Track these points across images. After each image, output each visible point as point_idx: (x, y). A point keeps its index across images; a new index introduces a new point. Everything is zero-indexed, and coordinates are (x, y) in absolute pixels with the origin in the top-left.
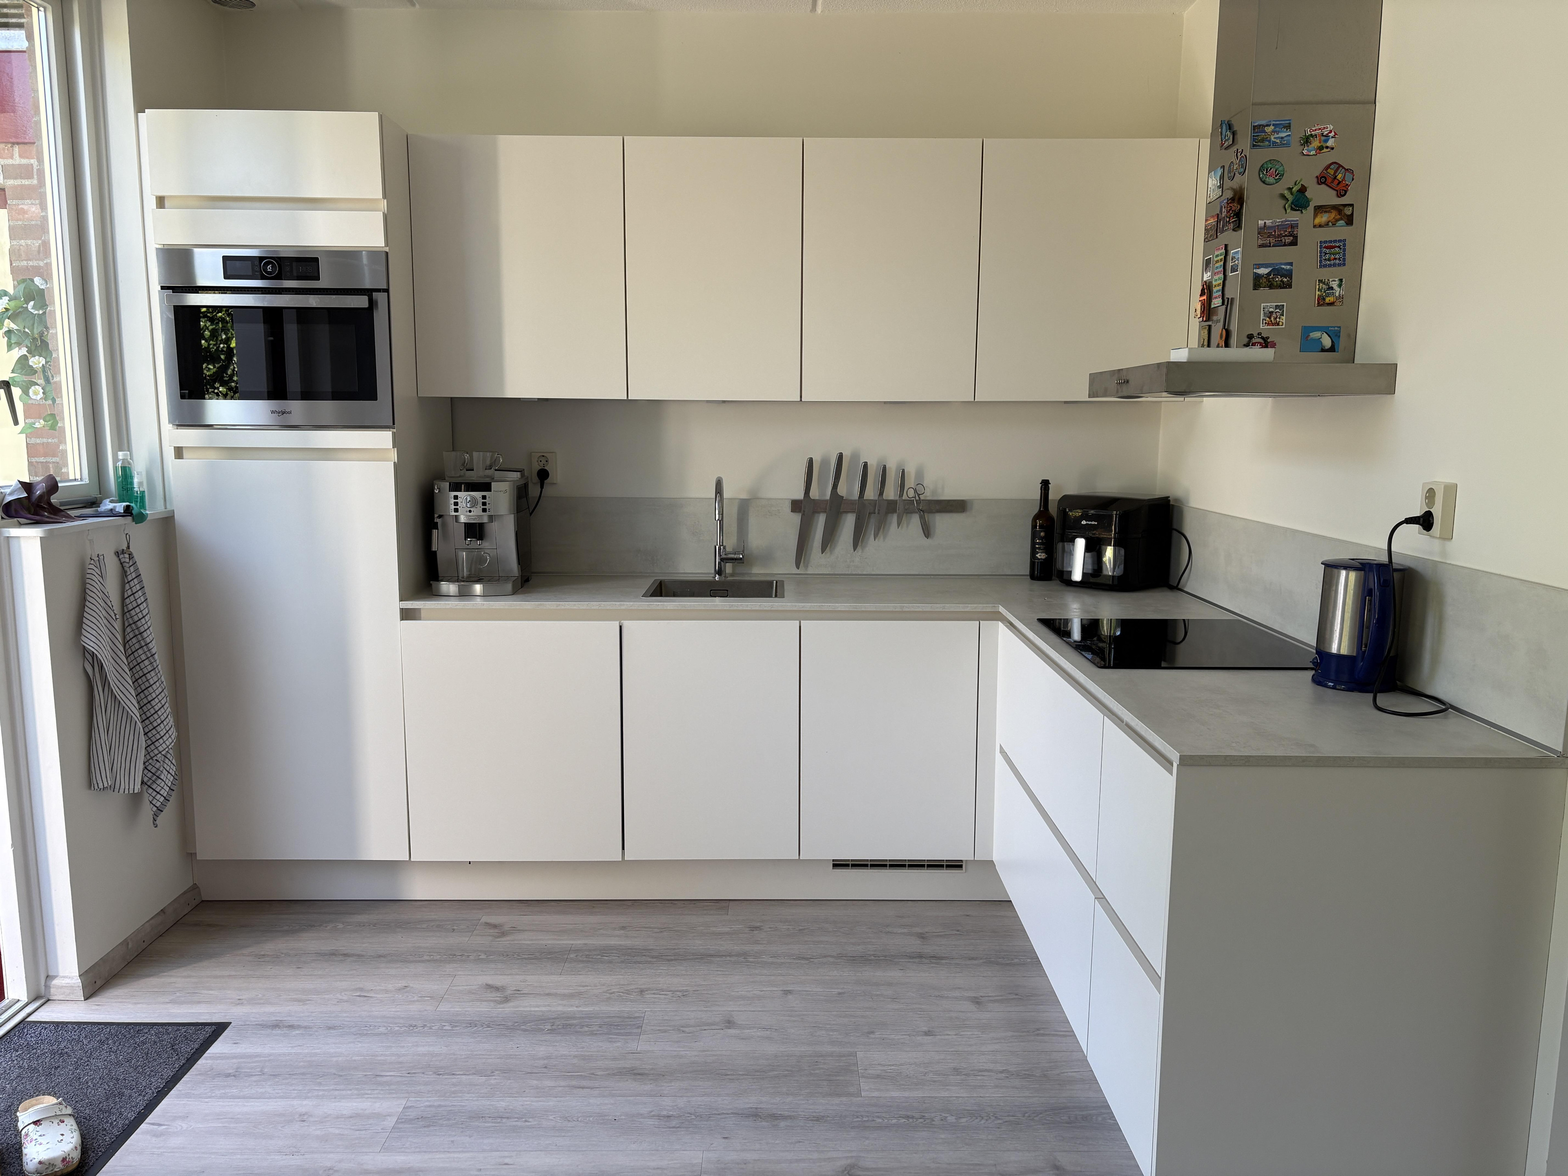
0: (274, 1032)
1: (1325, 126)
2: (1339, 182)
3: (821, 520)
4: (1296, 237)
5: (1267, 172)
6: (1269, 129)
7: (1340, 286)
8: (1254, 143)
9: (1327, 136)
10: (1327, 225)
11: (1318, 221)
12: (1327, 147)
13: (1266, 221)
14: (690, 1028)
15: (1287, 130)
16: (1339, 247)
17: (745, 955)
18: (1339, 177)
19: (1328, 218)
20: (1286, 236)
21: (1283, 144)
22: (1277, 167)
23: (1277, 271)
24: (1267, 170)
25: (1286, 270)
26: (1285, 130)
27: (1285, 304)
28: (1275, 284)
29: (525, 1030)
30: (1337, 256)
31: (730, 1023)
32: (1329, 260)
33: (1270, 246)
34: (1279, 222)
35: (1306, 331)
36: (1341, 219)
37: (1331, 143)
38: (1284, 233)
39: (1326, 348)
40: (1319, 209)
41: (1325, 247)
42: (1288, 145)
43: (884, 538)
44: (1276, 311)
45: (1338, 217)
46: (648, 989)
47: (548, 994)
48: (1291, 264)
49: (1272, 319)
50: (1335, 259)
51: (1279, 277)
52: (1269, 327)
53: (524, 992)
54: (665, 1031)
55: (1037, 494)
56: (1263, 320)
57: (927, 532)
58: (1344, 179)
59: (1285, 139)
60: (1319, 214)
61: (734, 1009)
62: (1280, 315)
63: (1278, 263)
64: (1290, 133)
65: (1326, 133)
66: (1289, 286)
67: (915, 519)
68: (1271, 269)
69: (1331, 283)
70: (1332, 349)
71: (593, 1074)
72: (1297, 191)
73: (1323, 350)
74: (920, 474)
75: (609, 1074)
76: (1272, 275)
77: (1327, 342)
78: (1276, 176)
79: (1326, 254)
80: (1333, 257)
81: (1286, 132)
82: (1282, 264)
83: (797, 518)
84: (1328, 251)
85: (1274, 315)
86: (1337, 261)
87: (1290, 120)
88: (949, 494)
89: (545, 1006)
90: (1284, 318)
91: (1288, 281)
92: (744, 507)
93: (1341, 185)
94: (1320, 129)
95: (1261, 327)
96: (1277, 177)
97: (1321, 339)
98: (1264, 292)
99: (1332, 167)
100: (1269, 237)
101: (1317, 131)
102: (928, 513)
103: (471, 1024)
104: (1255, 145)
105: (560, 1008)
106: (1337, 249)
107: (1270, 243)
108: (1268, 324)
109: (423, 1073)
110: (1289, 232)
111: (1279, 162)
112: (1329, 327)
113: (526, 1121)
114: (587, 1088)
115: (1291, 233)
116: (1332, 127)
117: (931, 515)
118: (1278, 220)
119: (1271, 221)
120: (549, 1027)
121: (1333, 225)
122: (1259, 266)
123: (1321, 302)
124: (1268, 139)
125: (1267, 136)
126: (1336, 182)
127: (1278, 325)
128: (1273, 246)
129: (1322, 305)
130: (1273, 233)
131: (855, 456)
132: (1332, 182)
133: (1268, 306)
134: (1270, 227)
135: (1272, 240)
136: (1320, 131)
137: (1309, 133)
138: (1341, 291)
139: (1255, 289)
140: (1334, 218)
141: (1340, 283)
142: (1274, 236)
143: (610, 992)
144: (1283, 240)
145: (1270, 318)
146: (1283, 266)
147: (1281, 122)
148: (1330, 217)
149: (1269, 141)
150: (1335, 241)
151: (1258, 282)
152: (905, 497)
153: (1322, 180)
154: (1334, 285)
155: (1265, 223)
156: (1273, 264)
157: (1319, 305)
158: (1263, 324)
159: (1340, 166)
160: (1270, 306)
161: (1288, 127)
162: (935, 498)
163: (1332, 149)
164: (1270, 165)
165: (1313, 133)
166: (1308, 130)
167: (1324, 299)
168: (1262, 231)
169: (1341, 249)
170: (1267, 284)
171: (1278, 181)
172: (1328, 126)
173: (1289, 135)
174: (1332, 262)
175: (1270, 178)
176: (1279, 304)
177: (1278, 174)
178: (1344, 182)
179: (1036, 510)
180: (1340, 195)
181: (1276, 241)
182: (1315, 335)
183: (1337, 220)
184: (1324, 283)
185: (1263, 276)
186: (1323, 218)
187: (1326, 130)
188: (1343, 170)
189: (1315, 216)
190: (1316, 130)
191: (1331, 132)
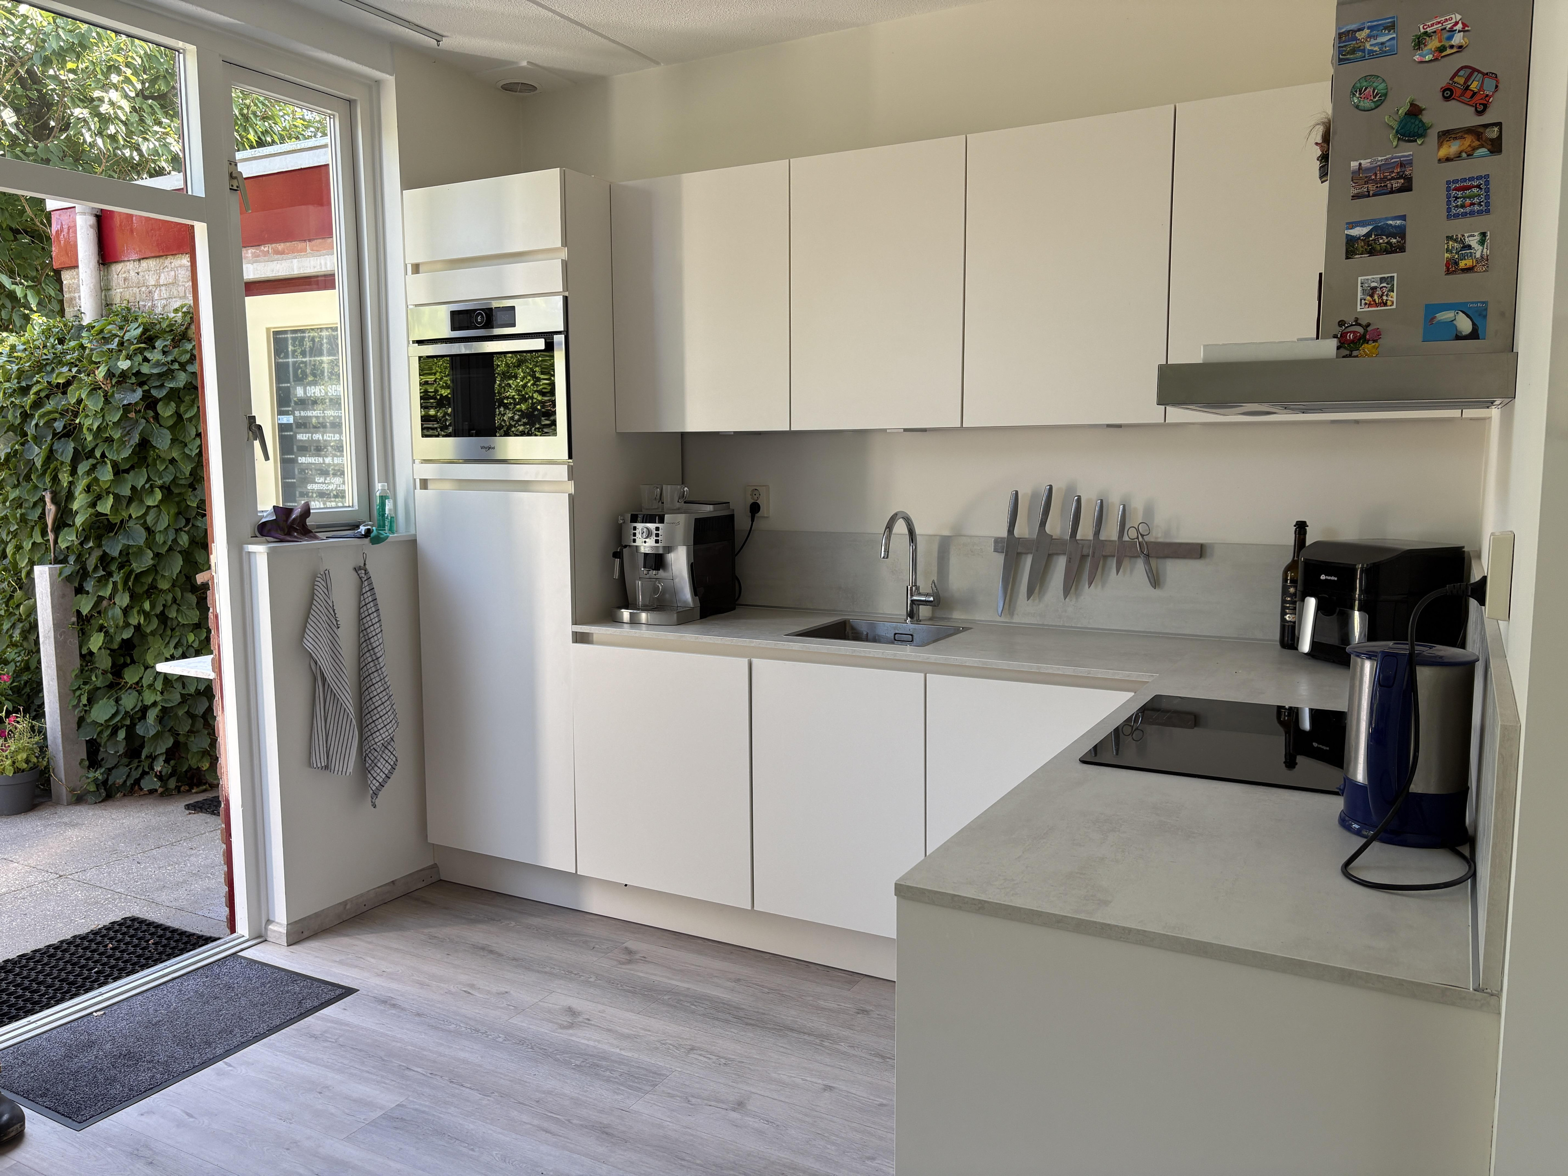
0: (379, 1007)
1: (1448, 17)
2: (1474, 94)
3: (1028, 562)
4: (1409, 180)
5: (1360, 94)
6: (1361, 35)
7: (1482, 242)
8: (1341, 57)
9: (1452, 30)
10: (1458, 156)
11: (1443, 152)
12: (1452, 47)
13: (1362, 161)
14: (699, 1100)
15: (1389, 31)
16: (1478, 187)
17: (824, 1037)
18: (1474, 86)
19: (1460, 146)
20: (1393, 178)
21: (1385, 52)
22: (1375, 84)
23: (1380, 230)
24: (1360, 91)
25: (1395, 227)
26: (1387, 32)
27: (1395, 275)
28: (1378, 248)
29: (557, 1060)
30: (1476, 200)
31: (740, 1105)
32: (1463, 206)
33: (1369, 196)
34: (1382, 160)
35: (1432, 310)
36: (1482, 146)
37: (1458, 39)
38: (1390, 175)
39: (1464, 334)
40: (1446, 136)
41: (1456, 189)
42: (1392, 53)
43: (1103, 587)
44: (1382, 285)
45: (1477, 143)
46: (700, 1049)
47: (609, 1030)
48: (1403, 218)
49: (1376, 297)
50: (1473, 204)
51: (1384, 237)
52: (1370, 309)
53: (593, 1023)
54: (673, 1096)
55: (1290, 539)
56: (1361, 300)
57: (1155, 581)
58: (1481, 88)
59: (1387, 44)
60: (1445, 143)
61: (758, 1092)
62: (1389, 291)
63: (1383, 219)
64: (1395, 35)
65: (1449, 26)
66: (1401, 249)
67: (1140, 565)
68: (1371, 227)
69: (1467, 239)
70: (1474, 335)
71: (569, 1121)
72: (1406, 114)
73: (1459, 337)
74: (1149, 511)
75: (582, 1125)
76: (1373, 236)
77: (1464, 325)
78: (1374, 97)
79: (1457, 198)
80: (1468, 201)
81: (1388, 34)
82: (1387, 219)
83: (1000, 558)
84: (1460, 194)
85: (1379, 292)
86: (1476, 208)
87: (1393, 17)
88: (1185, 535)
89: (595, 1041)
90: (1394, 294)
91: (1398, 242)
92: (944, 546)
93: (1476, 98)
94: (1439, 23)
95: (1359, 310)
96: (1377, 99)
97: (1454, 322)
98: (1361, 260)
99: (1461, 73)
100: (1366, 183)
101: (1435, 27)
102: (1158, 557)
103: (522, 1042)
104: (1342, 59)
105: (606, 1047)
106: (1475, 190)
107: (1368, 192)
108: (1370, 305)
109: (441, 1077)
110: (1397, 173)
111: (1378, 77)
112: (1468, 303)
113: (473, 1150)
114: (551, 1133)
115: (1401, 173)
116: (1459, 17)
117: (1160, 561)
118: (1380, 159)
119: (1369, 160)
120: (578, 1063)
121: (1468, 156)
122: (1352, 225)
123: (1452, 268)
124: (1362, 48)
125: (1359, 45)
126: (1469, 94)
127: (1385, 304)
128: (1374, 195)
129: (1454, 272)
130: (1373, 177)
131: (1070, 489)
132: (1462, 95)
133: (1368, 279)
134: (1368, 170)
135: (1372, 188)
136: (1440, 25)
137: (1422, 30)
138: (1485, 250)
139: (1347, 258)
140: (1470, 146)
141: (1482, 239)
142: (1375, 181)
143: (664, 1042)
144: (1389, 186)
145: (1372, 296)
146: (1391, 222)
147: (1380, 22)
148: (1463, 144)
149: (1363, 51)
150: (1471, 179)
151: (1352, 247)
152: (1126, 538)
153: (1448, 93)
154: (1474, 242)
155: (1360, 164)
156: (1374, 220)
157: (1448, 272)
158: (1361, 305)
159: (1474, 70)
160: (1373, 279)
161: (1391, 27)
162: (1168, 540)
163: (1460, 47)
164: (1365, 84)
165: (1428, 29)
166: (1421, 27)
167: (1457, 264)
168: (1359, 176)
169: (1481, 189)
170: (1366, 249)
171: (1379, 103)
172: (1453, 16)
173: (1393, 39)
174: (1468, 209)
175: (1366, 101)
176: (1386, 276)
177: (1377, 94)
178: (1482, 93)
179: (1288, 559)
180: (1480, 113)
181: (1377, 187)
182: (1445, 316)
183: (1475, 149)
184: (1456, 241)
185: (1359, 238)
186: (1452, 148)
187: (1449, 22)
188: (1480, 75)
189: (1440, 145)
190: (1432, 25)
191: (1456, 23)
